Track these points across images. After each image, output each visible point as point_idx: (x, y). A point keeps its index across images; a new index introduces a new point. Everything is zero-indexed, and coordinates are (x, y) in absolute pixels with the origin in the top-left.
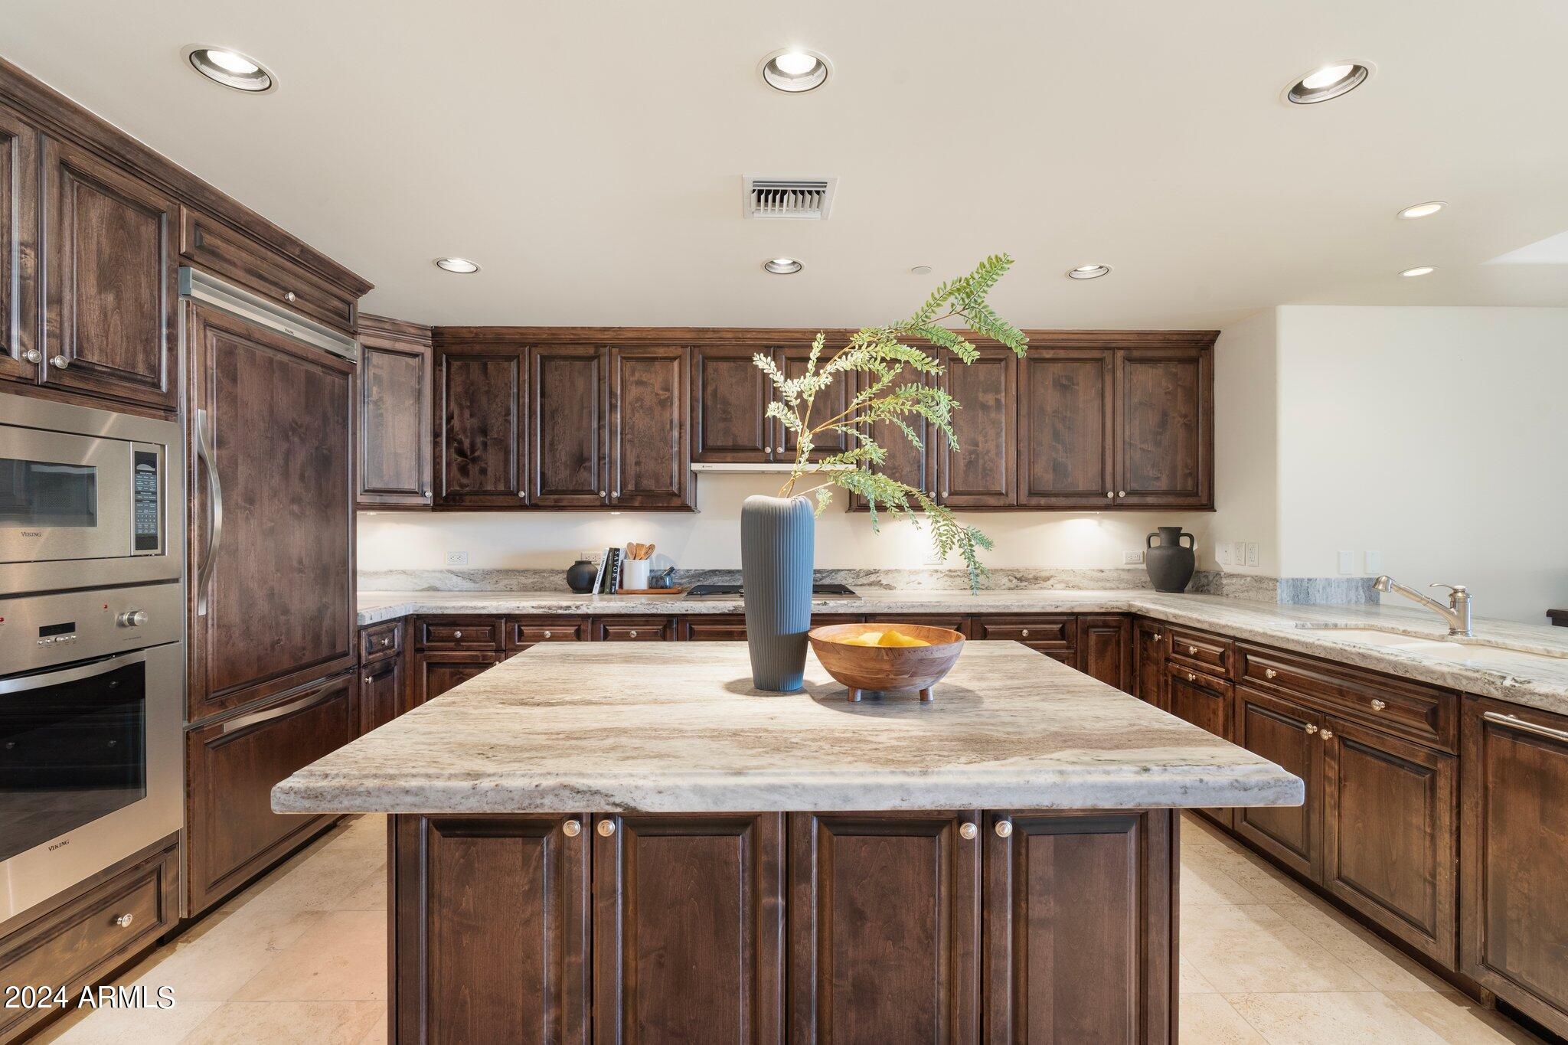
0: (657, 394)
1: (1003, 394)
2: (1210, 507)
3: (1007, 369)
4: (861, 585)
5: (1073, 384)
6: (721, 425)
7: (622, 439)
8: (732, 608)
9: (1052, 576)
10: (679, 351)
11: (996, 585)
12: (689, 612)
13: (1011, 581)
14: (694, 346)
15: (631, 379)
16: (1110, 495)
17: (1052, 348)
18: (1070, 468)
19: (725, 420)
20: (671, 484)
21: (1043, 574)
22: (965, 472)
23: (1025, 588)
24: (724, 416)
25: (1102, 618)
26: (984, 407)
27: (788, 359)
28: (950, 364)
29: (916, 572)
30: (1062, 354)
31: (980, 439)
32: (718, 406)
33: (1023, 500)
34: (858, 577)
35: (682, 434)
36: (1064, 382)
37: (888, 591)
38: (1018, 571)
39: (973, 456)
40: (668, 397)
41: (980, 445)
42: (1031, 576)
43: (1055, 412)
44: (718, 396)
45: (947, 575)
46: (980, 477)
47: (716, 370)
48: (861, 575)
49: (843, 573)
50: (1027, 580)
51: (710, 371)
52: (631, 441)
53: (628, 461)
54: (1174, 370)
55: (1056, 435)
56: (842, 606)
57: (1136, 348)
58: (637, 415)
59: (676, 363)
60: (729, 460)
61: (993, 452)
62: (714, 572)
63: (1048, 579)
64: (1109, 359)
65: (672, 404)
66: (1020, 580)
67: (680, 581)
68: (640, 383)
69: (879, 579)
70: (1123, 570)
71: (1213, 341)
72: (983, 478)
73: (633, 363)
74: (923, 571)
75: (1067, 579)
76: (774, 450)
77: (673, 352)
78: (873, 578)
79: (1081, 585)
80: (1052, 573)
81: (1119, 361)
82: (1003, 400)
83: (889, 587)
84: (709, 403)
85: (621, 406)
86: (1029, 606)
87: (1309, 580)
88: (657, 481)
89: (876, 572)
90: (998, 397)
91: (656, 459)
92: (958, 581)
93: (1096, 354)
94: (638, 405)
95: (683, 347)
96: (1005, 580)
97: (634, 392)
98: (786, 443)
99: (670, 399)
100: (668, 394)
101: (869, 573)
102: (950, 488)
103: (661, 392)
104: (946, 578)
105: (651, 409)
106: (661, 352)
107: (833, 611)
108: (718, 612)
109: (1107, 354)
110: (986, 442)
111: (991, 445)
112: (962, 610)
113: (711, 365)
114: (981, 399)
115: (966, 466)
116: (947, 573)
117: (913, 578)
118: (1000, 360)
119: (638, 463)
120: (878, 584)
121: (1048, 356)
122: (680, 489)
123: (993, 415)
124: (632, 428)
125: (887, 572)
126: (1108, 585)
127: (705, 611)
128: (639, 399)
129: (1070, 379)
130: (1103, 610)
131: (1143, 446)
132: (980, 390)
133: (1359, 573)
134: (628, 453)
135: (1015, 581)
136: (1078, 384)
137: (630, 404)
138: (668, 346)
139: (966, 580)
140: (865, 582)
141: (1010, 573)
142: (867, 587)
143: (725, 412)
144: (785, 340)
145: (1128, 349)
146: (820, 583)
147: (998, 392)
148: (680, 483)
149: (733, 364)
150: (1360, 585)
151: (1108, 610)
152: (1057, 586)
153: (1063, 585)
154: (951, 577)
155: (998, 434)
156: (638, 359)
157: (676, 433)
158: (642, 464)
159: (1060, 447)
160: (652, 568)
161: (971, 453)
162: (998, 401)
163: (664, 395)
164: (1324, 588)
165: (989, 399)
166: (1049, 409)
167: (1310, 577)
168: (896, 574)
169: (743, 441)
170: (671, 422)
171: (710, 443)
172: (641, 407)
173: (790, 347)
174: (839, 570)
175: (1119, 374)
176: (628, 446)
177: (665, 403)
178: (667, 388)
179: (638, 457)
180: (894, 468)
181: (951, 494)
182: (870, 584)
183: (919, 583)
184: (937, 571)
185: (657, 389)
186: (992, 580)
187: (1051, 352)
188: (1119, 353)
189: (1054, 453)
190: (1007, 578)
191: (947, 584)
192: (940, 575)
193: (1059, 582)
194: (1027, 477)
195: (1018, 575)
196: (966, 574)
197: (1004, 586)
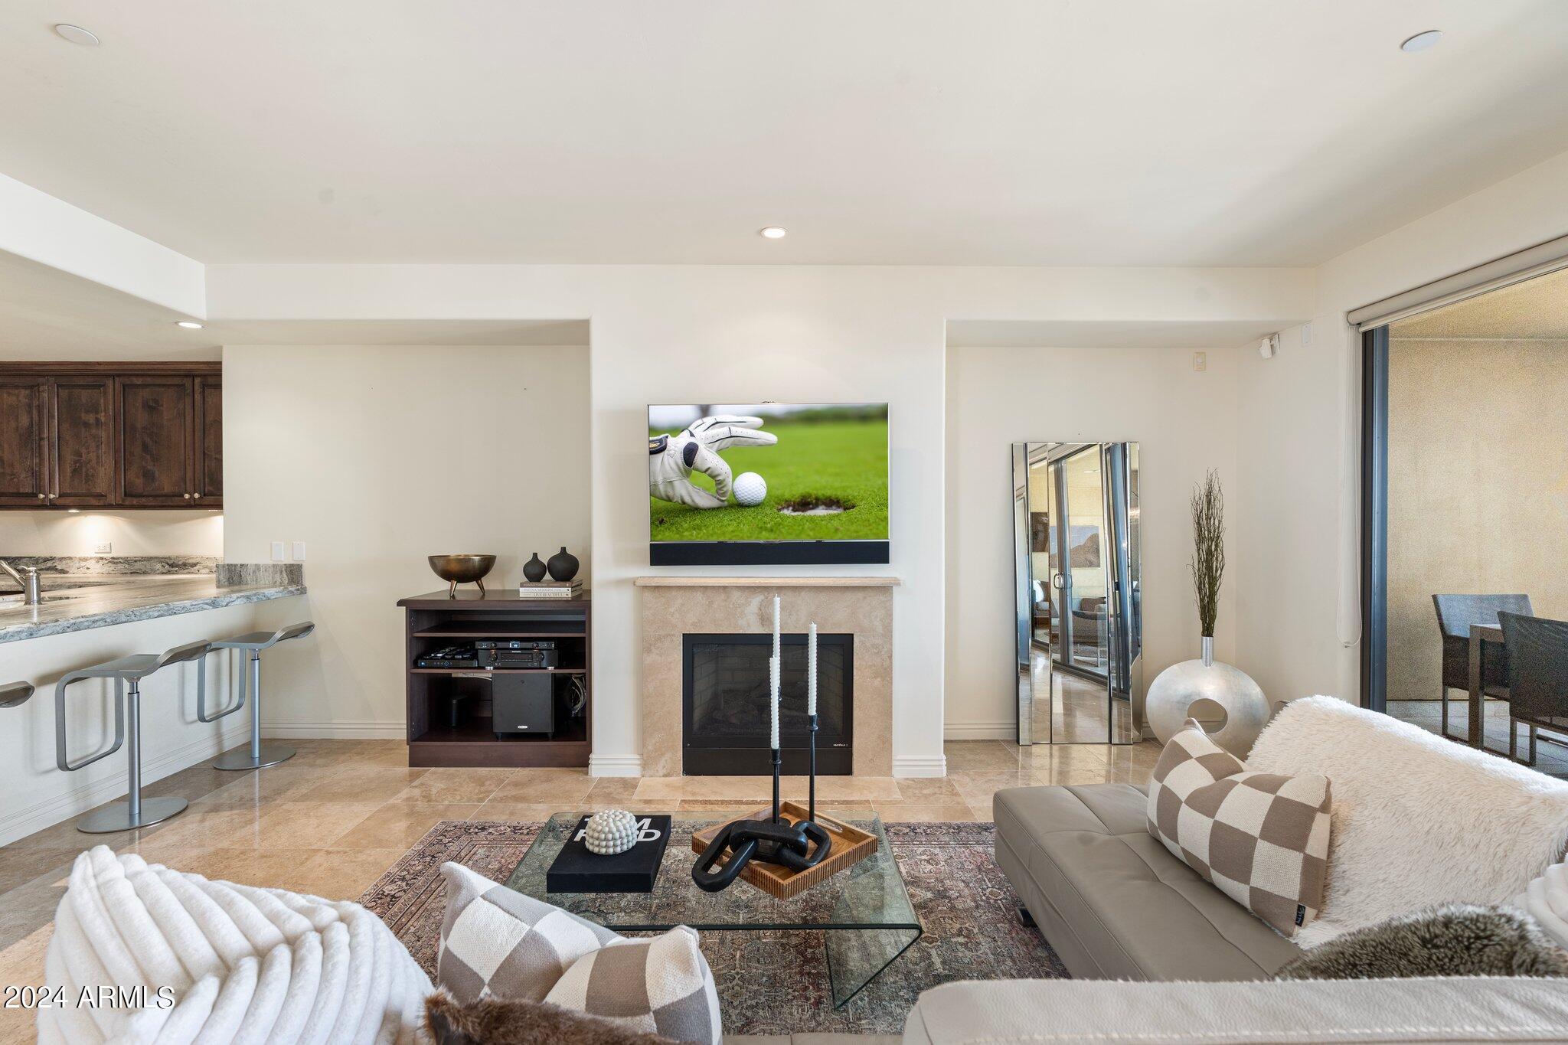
1: (103, 414)
3: (105, 393)
5: (159, 405)
13: (164, 567)
16: (187, 496)
17: (142, 376)
18: (157, 475)
21: (190, 561)
22: (72, 478)
26: (86, 424)
28: (58, 389)
29: (85, 559)
30: (149, 380)
31: (83, 450)
34: (37, 563)
36: (151, 403)
38: (170, 558)
39: (78, 464)
41: (83, 456)
42: (180, 563)
43: (143, 428)
46: (84, 481)
55: (145, 448)
61: (94, 462)
63: (195, 565)
64: (189, 385)
66: (172, 566)
69: (52, 565)
72: (86, 483)
74: (90, 558)
80: (198, 560)
81: (196, 388)
82: (102, 419)
83: (61, 572)
87: (242, 565)
89: (50, 559)
90: (98, 416)
92: (120, 566)
93: (177, 381)
96: (159, 566)
101: (46, 560)
102: (59, 490)
109: (188, 382)
110: (88, 453)
111: (93, 456)
114: (83, 418)
115: (73, 472)
116: (111, 560)
117: (82, 564)
118: (100, 386)
120: (52, 569)
121: (138, 383)
123: (94, 431)
125: (61, 559)
129: (156, 401)
132: (83, 410)
133: (286, 559)
135: (167, 566)
136: (162, 406)
139: (127, 566)
141: (162, 560)
142: (44, 572)
145: (204, 376)
147: (97, 412)
152: (203, 571)
153: (208, 570)
154: (114, 563)
155: (99, 447)
159: (148, 457)
161: (77, 462)
162: (97, 420)
164: (254, 572)
165: (91, 418)
166: (139, 426)
168: (69, 561)
174: (20, 558)
175: (198, 397)
181: (60, 495)
182: (47, 569)
183: (87, 569)
184: (102, 558)
186: (148, 566)
187: (141, 379)
188: (197, 380)
189: (143, 463)
190: (160, 564)
191: (111, 569)
192: (105, 562)
193: (204, 568)
194: (123, 481)
195: (170, 562)
196: (127, 561)
197: (158, 572)
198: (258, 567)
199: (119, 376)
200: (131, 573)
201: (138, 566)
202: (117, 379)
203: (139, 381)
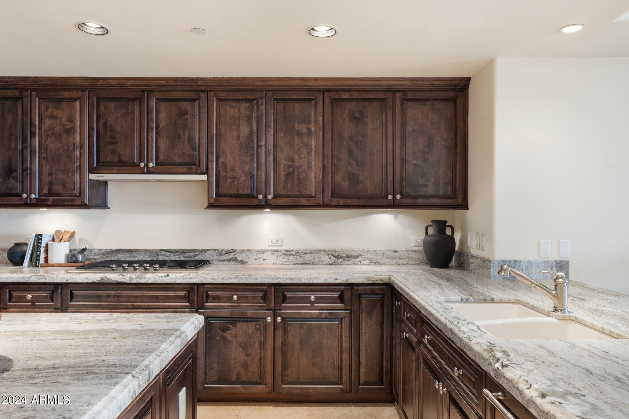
0: (64, 125)
1: (313, 124)
2: (464, 206)
3: (315, 106)
4: (223, 261)
5: (364, 117)
6: (110, 147)
7: (39, 157)
8: (99, 279)
9: (360, 255)
10: (80, 94)
11: (320, 261)
12: (69, 281)
13: (330, 258)
14: (91, 91)
15: (46, 114)
16: (390, 197)
17: (349, 91)
18: (361, 178)
19: (113, 143)
20: (74, 189)
21: (354, 254)
22: (285, 180)
23: (341, 263)
24: (112, 140)
25: (370, 287)
26: (299, 134)
27: (157, 99)
28: (274, 103)
29: (262, 252)
30: (356, 95)
31: (296, 157)
32: (108, 133)
33: (327, 201)
34: (221, 255)
35: (82, 153)
36: (357, 115)
37: (242, 265)
38: (335, 251)
39: (291, 169)
40: (72, 127)
41: (296, 161)
42: (344, 255)
43: (349, 137)
44: (108, 126)
45: (284, 254)
46: (296, 184)
47: (106, 108)
48: (223, 253)
49: (210, 252)
50: (342, 258)
51: (102, 107)
52: (46, 159)
53: (43, 172)
54: (438, 107)
55: (351, 154)
56: (179, 277)
57: (411, 91)
58: (50, 140)
59: (78, 103)
60: (115, 172)
61: (305, 166)
62: (119, 251)
63: (357, 257)
64: (390, 99)
65: (74, 132)
66: (337, 257)
67: (95, 257)
68: (52, 117)
69: (235, 256)
70: (412, 251)
71: (467, 86)
72: (298, 185)
73: (47, 103)
74: (267, 251)
75: (372, 257)
76: (146, 165)
77: (75, 94)
78: (231, 256)
79: (380, 261)
80: (360, 253)
81: (398, 102)
82: (313, 129)
83: (243, 262)
84: (101, 131)
85: (39, 133)
86: (315, 278)
87: (515, 261)
88: (64, 186)
89: (233, 251)
90: (309, 126)
91: (63, 171)
92: (292, 258)
93: (381, 96)
94: (51, 132)
95: (83, 91)
96: (326, 258)
97: (48, 123)
98: (157, 159)
99: (73, 128)
100: (71, 125)
101: (228, 252)
102: (274, 192)
103: (67, 124)
104: (284, 256)
105: (60, 136)
106: (67, 94)
107: (172, 281)
108: (90, 282)
109: (389, 96)
110: (300, 159)
111: (304, 161)
112: (266, 281)
113: (103, 104)
114: (296, 128)
115: (286, 176)
116: (284, 252)
117: (260, 256)
118: (312, 100)
119: (50, 174)
120: (235, 260)
121: (346, 97)
122: (80, 193)
123: (305, 140)
124: (46, 149)
125: (242, 251)
126: (401, 261)
127: (80, 281)
128: (52, 128)
129: (361, 113)
130: (370, 282)
131: (415, 162)
132: (296, 121)
133: (554, 257)
134: (44, 167)
135: (333, 258)
136: (367, 117)
137: (45, 131)
138: (72, 90)
139: (298, 257)
140: (226, 258)
141: (329, 252)
142: (227, 262)
143: (112, 137)
144: (156, 86)
145: (404, 91)
146: (193, 259)
147: (309, 123)
148: (80, 189)
149: (118, 104)
150: (554, 265)
151: (375, 282)
152: (363, 262)
153: (368, 262)
154: (287, 255)
155: (309, 154)
156: (50, 100)
157: (77, 153)
158: (54, 175)
159: (354, 162)
160: (71, 248)
161: (289, 167)
162: (309, 129)
163: (69, 125)
164: (526, 267)
165: (303, 128)
166: (346, 135)
167: (516, 259)
168: (248, 253)
169: (125, 158)
170: (74, 144)
171: (102, 159)
172: (53, 133)
173: (159, 91)
174: (207, 250)
175: (398, 109)
176: (43, 162)
177: (70, 131)
178: (71, 120)
179: (50, 170)
180: (234, 178)
181: (275, 197)
182: (229, 260)
183: (264, 260)
184: (276, 251)
185: (64, 121)
186: (316, 257)
187: (348, 94)
188: (398, 95)
189: (349, 167)
190: (327, 256)
191: (284, 260)
192: (279, 254)
193: (365, 259)
194: (330, 184)
195: (336, 254)
196: (298, 253)
197: (325, 263)
198: (530, 263)
199: (329, 91)
200: (302, 264)
201: (307, 258)
202: (327, 94)
203: (345, 96)
